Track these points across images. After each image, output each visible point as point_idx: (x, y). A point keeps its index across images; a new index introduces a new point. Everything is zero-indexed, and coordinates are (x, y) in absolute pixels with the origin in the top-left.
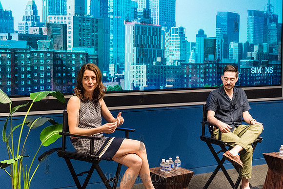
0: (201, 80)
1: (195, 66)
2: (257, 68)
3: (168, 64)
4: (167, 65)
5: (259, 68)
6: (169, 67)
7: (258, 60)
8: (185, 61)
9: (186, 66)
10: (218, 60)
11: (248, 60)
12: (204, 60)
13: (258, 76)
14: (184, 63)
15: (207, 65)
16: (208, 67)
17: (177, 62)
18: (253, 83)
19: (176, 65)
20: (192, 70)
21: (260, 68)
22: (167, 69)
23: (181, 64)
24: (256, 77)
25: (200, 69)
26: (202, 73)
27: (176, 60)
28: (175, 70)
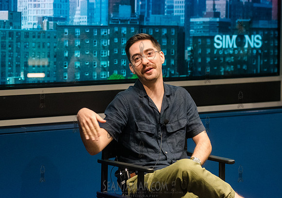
0: (103, 63)
1: (90, 32)
2: (228, 37)
3: (26, 25)
4: (23, 27)
5: (231, 38)
6: (27, 34)
7: (228, 20)
8: (64, 19)
9: (66, 31)
10: (141, 18)
11: (207, 20)
12: (109, 18)
13: (230, 55)
14: (62, 23)
15: (116, 29)
16: (118, 34)
17: (46, 21)
18: (219, 69)
19: (45, 29)
20: (82, 41)
21: (234, 37)
22: (23, 38)
23: (57, 27)
24: (224, 56)
25: (100, 37)
26: (104, 47)
27: (43, 18)
28: (42, 40)
